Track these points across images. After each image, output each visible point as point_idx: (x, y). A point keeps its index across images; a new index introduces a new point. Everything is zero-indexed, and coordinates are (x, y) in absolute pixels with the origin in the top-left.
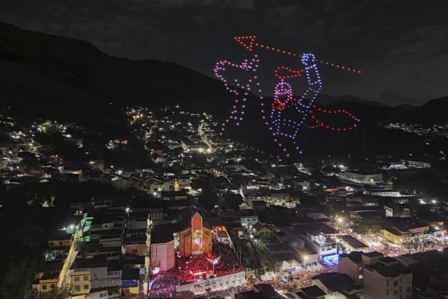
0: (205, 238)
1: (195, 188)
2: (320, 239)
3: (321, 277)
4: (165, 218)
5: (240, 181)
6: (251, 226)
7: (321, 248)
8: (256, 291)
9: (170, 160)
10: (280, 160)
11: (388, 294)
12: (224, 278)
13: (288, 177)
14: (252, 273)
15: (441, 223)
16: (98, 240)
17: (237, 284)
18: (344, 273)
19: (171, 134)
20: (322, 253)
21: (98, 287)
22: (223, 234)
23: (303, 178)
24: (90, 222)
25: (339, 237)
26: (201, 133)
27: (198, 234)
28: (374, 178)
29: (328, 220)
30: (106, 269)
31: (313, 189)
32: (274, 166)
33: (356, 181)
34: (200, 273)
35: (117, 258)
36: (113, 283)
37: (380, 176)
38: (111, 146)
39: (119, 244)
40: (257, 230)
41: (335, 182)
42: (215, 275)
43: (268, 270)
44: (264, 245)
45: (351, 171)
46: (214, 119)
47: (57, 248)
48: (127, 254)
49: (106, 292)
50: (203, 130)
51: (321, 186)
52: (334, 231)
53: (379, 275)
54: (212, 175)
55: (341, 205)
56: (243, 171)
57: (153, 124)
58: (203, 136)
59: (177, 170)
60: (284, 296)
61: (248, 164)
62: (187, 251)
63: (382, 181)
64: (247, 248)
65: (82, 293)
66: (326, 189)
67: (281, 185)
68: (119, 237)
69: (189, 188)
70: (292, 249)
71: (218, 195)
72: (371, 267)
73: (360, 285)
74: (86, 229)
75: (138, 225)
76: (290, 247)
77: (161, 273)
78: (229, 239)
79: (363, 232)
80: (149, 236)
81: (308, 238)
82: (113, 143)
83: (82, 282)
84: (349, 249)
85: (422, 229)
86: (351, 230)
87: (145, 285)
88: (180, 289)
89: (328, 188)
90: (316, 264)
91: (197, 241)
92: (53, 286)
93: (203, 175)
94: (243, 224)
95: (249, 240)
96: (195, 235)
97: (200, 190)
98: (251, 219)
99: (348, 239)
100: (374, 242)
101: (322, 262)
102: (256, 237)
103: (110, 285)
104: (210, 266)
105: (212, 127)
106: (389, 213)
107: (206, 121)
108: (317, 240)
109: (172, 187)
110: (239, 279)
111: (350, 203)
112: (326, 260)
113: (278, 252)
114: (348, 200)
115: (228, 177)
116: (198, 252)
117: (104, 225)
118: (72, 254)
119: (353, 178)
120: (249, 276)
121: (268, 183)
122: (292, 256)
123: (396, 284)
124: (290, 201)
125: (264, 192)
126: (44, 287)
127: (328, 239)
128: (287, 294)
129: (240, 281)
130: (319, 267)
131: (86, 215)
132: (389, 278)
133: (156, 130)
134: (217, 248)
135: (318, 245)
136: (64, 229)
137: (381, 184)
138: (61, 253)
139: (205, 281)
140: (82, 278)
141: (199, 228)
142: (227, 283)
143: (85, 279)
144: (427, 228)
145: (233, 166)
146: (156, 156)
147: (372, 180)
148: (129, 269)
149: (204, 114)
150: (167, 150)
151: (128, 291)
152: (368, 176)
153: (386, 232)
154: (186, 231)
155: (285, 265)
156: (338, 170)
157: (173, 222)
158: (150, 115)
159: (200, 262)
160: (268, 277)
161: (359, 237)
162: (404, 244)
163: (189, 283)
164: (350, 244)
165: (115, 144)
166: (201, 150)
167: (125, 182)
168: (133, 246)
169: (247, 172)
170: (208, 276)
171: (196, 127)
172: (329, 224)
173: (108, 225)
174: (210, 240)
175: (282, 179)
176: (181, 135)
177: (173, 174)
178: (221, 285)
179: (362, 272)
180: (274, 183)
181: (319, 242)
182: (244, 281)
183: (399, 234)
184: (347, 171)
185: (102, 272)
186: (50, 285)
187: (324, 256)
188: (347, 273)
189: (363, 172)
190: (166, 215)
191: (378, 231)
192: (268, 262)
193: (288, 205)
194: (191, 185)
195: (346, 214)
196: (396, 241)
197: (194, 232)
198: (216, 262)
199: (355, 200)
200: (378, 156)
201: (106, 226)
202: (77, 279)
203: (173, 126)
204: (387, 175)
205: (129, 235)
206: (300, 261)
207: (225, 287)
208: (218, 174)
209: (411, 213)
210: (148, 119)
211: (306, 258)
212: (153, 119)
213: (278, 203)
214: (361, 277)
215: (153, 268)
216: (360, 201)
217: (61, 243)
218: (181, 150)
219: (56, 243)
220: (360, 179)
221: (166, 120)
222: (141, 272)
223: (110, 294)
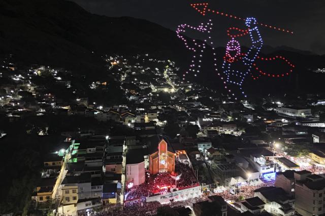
0: (169, 160)
1: (161, 120)
2: (261, 160)
3: (261, 190)
4: (137, 144)
5: (197, 115)
6: (206, 151)
7: (261, 168)
8: (210, 201)
9: (141, 98)
10: (229, 98)
11: (314, 203)
12: (185, 191)
13: (236, 111)
14: (206, 187)
16: (84, 162)
17: (195, 196)
18: (280, 187)
19: (141, 77)
20: (262, 171)
21: (84, 198)
22: (184, 157)
23: (248, 112)
24: (77, 147)
25: (276, 158)
26: (166, 76)
27: (164, 156)
28: (304, 112)
29: (268, 146)
30: (90, 184)
31: (255, 121)
32: (224, 102)
33: (290, 114)
34: (166, 187)
35: (99, 175)
36: (96, 195)
37: (309, 110)
38: (93, 86)
39: (100, 164)
40: (211, 153)
41: (274, 115)
42: (177, 189)
43: (219, 185)
44: (216, 165)
45: (286, 106)
46: (176, 65)
47: (51, 168)
48: (106, 172)
49: (90, 202)
50: (167, 74)
51: (262, 118)
52: (272, 154)
53: (307, 189)
54: (175, 110)
55: (278, 133)
56: (200, 107)
57: (127, 69)
58: (167, 78)
59: (147, 106)
60: (232, 205)
61: (204, 101)
62: (155, 170)
63: (311, 115)
64: (203, 167)
65: (72, 203)
66: (266, 121)
67: (230, 117)
68: (101, 159)
69: (157, 120)
70: (239, 168)
71: (180, 126)
72: (301, 182)
73: (293, 197)
74: (74, 152)
75: (116, 150)
76: (237, 166)
77: (134, 187)
78: (189, 160)
79: (295, 155)
80: (124, 158)
81: (251, 160)
82: (95, 84)
83: (71, 195)
84: (284, 168)
86: (286, 153)
87: (122, 197)
88: (149, 199)
90: (257, 180)
91: (162, 162)
92: (48, 198)
93: (168, 110)
94: (199, 149)
95: (204, 161)
96: (161, 157)
97: (165, 122)
98: (206, 145)
99: (283, 160)
100: (304, 163)
101: (262, 179)
102: (210, 159)
103: (93, 197)
105: (175, 71)
106: (316, 140)
107: (170, 66)
108: (258, 162)
109: (143, 120)
110: (196, 192)
111: (285, 132)
112: (266, 177)
113: (228, 171)
114: (284, 129)
115: (188, 111)
116: (164, 171)
117: (88, 149)
118: (63, 172)
119: (288, 112)
120: (204, 190)
121: (220, 116)
122: (239, 174)
123: (320, 195)
124: (237, 131)
125: (217, 124)
126: (41, 199)
127: (268, 161)
128: (234, 204)
129: (197, 193)
130: (260, 182)
131: (74, 141)
132: (315, 191)
133: (129, 74)
134: (179, 168)
135: (260, 165)
136: (57, 152)
137: (310, 117)
138: (54, 171)
139: (168, 193)
140: (71, 191)
141: (165, 152)
142: (187, 195)
143: (74, 192)
145: (191, 103)
146: (130, 94)
147: (303, 114)
148: (109, 184)
149: (169, 61)
150: (138, 90)
151: (108, 202)
152: (300, 111)
153: (313, 155)
154: (154, 154)
155: (233, 181)
156: (276, 106)
157: (144, 147)
158: (125, 62)
159: (166, 179)
160: (219, 190)
161: (292, 159)
163: (156, 195)
164: (284, 164)
165: (97, 85)
166: (166, 90)
167: (105, 115)
168: (112, 166)
169: (203, 108)
170: (172, 189)
171: (162, 71)
172: (268, 148)
173: (92, 149)
174: (173, 161)
175: (231, 113)
176: (150, 78)
177: (144, 109)
178: (182, 196)
179: (293, 187)
180: (225, 117)
181: (260, 163)
182: (201, 194)
183: (323, 156)
184: (283, 107)
185: (87, 186)
186: (45, 196)
187: (264, 174)
188: (282, 187)
189: (296, 108)
190: (138, 141)
191: (308, 154)
192: (219, 178)
193: (235, 133)
194: (158, 118)
195: (282, 141)
196: (321, 162)
197: (161, 154)
198: (178, 178)
199: (289, 130)
200: (308, 95)
201: (90, 150)
202: (67, 192)
203: (143, 71)
204: (315, 110)
205: (108, 158)
206: (244, 178)
207: (185, 198)
208: (179, 109)
210: (124, 65)
211: (250, 175)
212: (127, 65)
213: (228, 132)
214: (293, 190)
215: (128, 183)
216: (293, 130)
217: (54, 164)
218: (150, 89)
219: (50, 163)
220: (294, 113)
221: (138, 66)
222: (119, 186)
223: (94, 204)
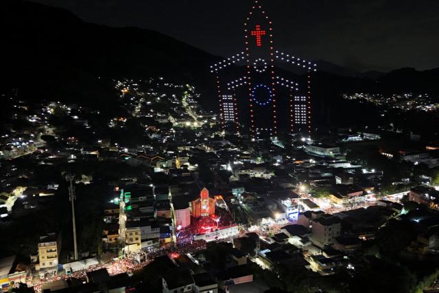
0: (210, 205)
1: (192, 164)
2: (287, 203)
3: (287, 227)
5: (228, 157)
6: (240, 195)
7: (288, 209)
8: (247, 237)
9: (163, 136)
11: (325, 236)
12: (225, 231)
13: (266, 152)
14: (242, 227)
15: (373, 188)
17: (233, 234)
18: (301, 224)
19: (158, 107)
20: (288, 212)
22: (221, 201)
23: (278, 151)
24: (129, 196)
25: (301, 200)
26: (185, 104)
27: (206, 202)
28: (332, 151)
29: (295, 188)
30: (150, 227)
31: (284, 163)
32: (253, 140)
33: (319, 153)
34: (209, 228)
36: (155, 236)
37: (338, 149)
38: (112, 124)
39: (152, 210)
40: (245, 197)
41: (303, 155)
42: (219, 229)
43: (253, 224)
44: (249, 208)
47: (111, 214)
48: (158, 217)
49: (151, 241)
50: (186, 101)
51: (291, 158)
52: (297, 196)
53: (321, 225)
54: (203, 151)
55: (305, 176)
56: (229, 146)
57: (140, 97)
58: (187, 107)
60: (264, 240)
62: (198, 214)
63: (339, 153)
64: (238, 210)
65: (135, 242)
66: (295, 161)
67: (260, 158)
68: (152, 206)
69: (188, 164)
70: (268, 210)
71: (211, 169)
72: (316, 220)
73: (310, 231)
74: (126, 200)
76: (267, 208)
78: (225, 204)
79: (317, 196)
80: (171, 205)
81: (279, 202)
82: (114, 122)
83: (134, 236)
84: (307, 208)
85: (358, 193)
86: (310, 195)
87: (174, 237)
89: (297, 160)
90: (284, 219)
91: (204, 207)
92: (116, 239)
93: (197, 152)
94: (234, 194)
95: (239, 205)
96: (203, 203)
97: (197, 165)
98: (239, 189)
99: (307, 202)
100: (324, 203)
101: (288, 218)
102: (244, 202)
103: (153, 237)
104: (216, 223)
105: (195, 99)
106: (339, 181)
107: (190, 92)
108: (285, 204)
109: (174, 164)
110: (234, 231)
111: (312, 174)
112: (291, 216)
114: (310, 171)
115: (217, 152)
116: (206, 215)
119: (317, 151)
120: (241, 229)
121: (249, 157)
122: (268, 215)
123: (330, 230)
124: (267, 173)
125: (247, 166)
127: (293, 203)
130: (286, 221)
131: (122, 190)
132: (326, 226)
133: (144, 104)
134: (218, 211)
135: (286, 206)
136: (112, 201)
137: (338, 156)
138: (114, 218)
139: (212, 233)
140: (134, 233)
141: (206, 198)
142: (227, 234)
143: (136, 234)
144: (361, 192)
147: (331, 153)
149: (187, 85)
150: (159, 125)
151: (164, 241)
152: (328, 150)
153: (333, 196)
154: (196, 201)
155: (264, 221)
157: (185, 194)
158: (135, 87)
159: (208, 221)
160: (253, 229)
161: (315, 200)
162: (344, 204)
164: (308, 205)
166: (188, 124)
168: (163, 212)
169: (232, 148)
170: (214, 229)
172: (295, 191)
174: (213, 205)
175: (261, 153)
177: (172, 152)
178: (223, 235)
180: (255, 157)
182: (238, 232)
183: (340, 198)
186: (114, 238)
187: (289, 214)
188: (303, 225)
190: (180, 189)
191: (329, 196)
192: (252, 219)
193: (265, 176)
194: (189, 161)
195: (307, 183)
196: (339, 203)
197: (203, 201)
199: (315, 171)
202: (131, 234)
203: (159, 98)
206: (273, 218)
207: (226, 236)
208: (208, 150)
209: (354, 180)
210: (135, 92)
211: (278, 216)
212: (139, 91)
213: (258, 175)
214: (311, 226)
215: (178, 226)
217: (112, 211)
221: (151, 92)
222: (171, 228)
